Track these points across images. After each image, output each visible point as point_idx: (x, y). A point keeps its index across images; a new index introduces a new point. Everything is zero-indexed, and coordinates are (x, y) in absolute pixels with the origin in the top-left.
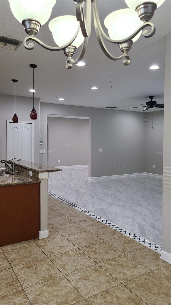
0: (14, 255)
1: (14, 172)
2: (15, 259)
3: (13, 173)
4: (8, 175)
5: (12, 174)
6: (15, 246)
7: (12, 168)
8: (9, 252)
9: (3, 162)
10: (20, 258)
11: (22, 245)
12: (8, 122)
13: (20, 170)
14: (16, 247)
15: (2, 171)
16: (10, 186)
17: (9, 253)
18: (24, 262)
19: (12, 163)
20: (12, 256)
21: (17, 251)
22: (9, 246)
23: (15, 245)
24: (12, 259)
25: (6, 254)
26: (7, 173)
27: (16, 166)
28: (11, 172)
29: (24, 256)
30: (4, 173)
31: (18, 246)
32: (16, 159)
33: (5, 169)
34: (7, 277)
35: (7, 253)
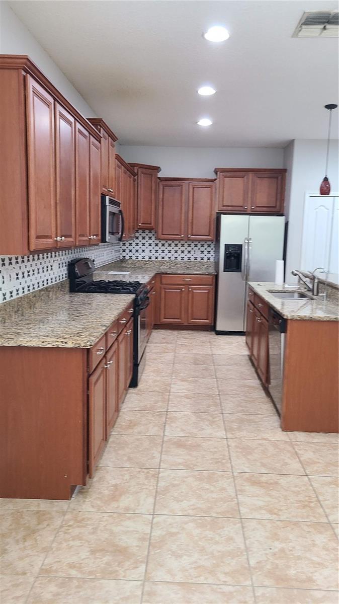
0: (312, 453)
1: (315, 294)
2: (315, 463)
3: (315, 297)
4: (304, 301)
5: (312, 299)
6: (313, 437)
7: (313, 286)
8: (301, 445)
9: (296, 275)
10: (323, 462)
11: (327, 439)
12: (307, 196)
13: (329, 292)
14: (315, 441)
15: (293, 292)
16: (311, 321)
17: (302, 447)
18: (330, 473)
19: (313, 278)
20: (308, 455)
21: (318, 447)
22: (302, 434)
23: (313, 434)
24: (308, 460)
25: (296, 448)
26: (302, 296)
27: (321, 283)
28: (310, 294)
29: (331, 461)
30: (296, 295)
31: (319, 438)
32: (322, 271)
33: (299, 289)
34: (299, 490)
35: (298, 445)
